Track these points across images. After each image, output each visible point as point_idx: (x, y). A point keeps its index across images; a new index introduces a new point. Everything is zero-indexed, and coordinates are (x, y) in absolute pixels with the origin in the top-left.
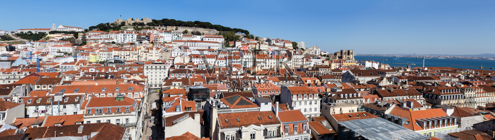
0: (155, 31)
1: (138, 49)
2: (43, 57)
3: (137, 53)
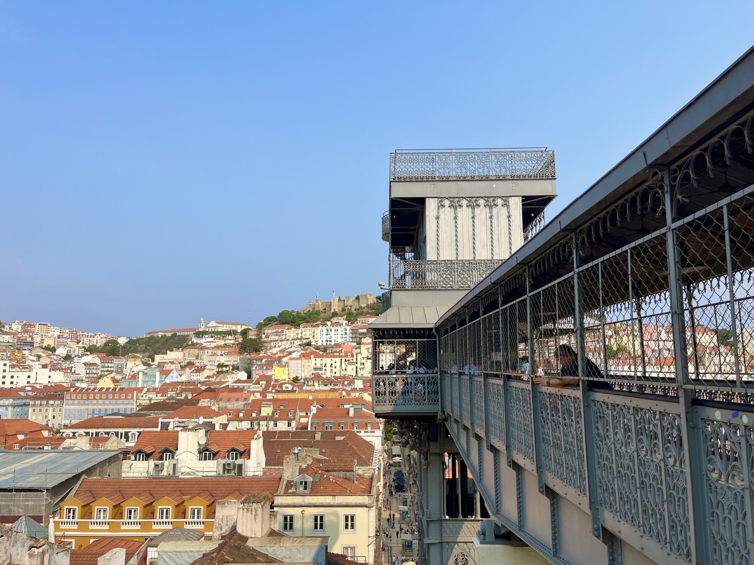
1: (357, 354)
2: (198, 374)
3: (355, 361)
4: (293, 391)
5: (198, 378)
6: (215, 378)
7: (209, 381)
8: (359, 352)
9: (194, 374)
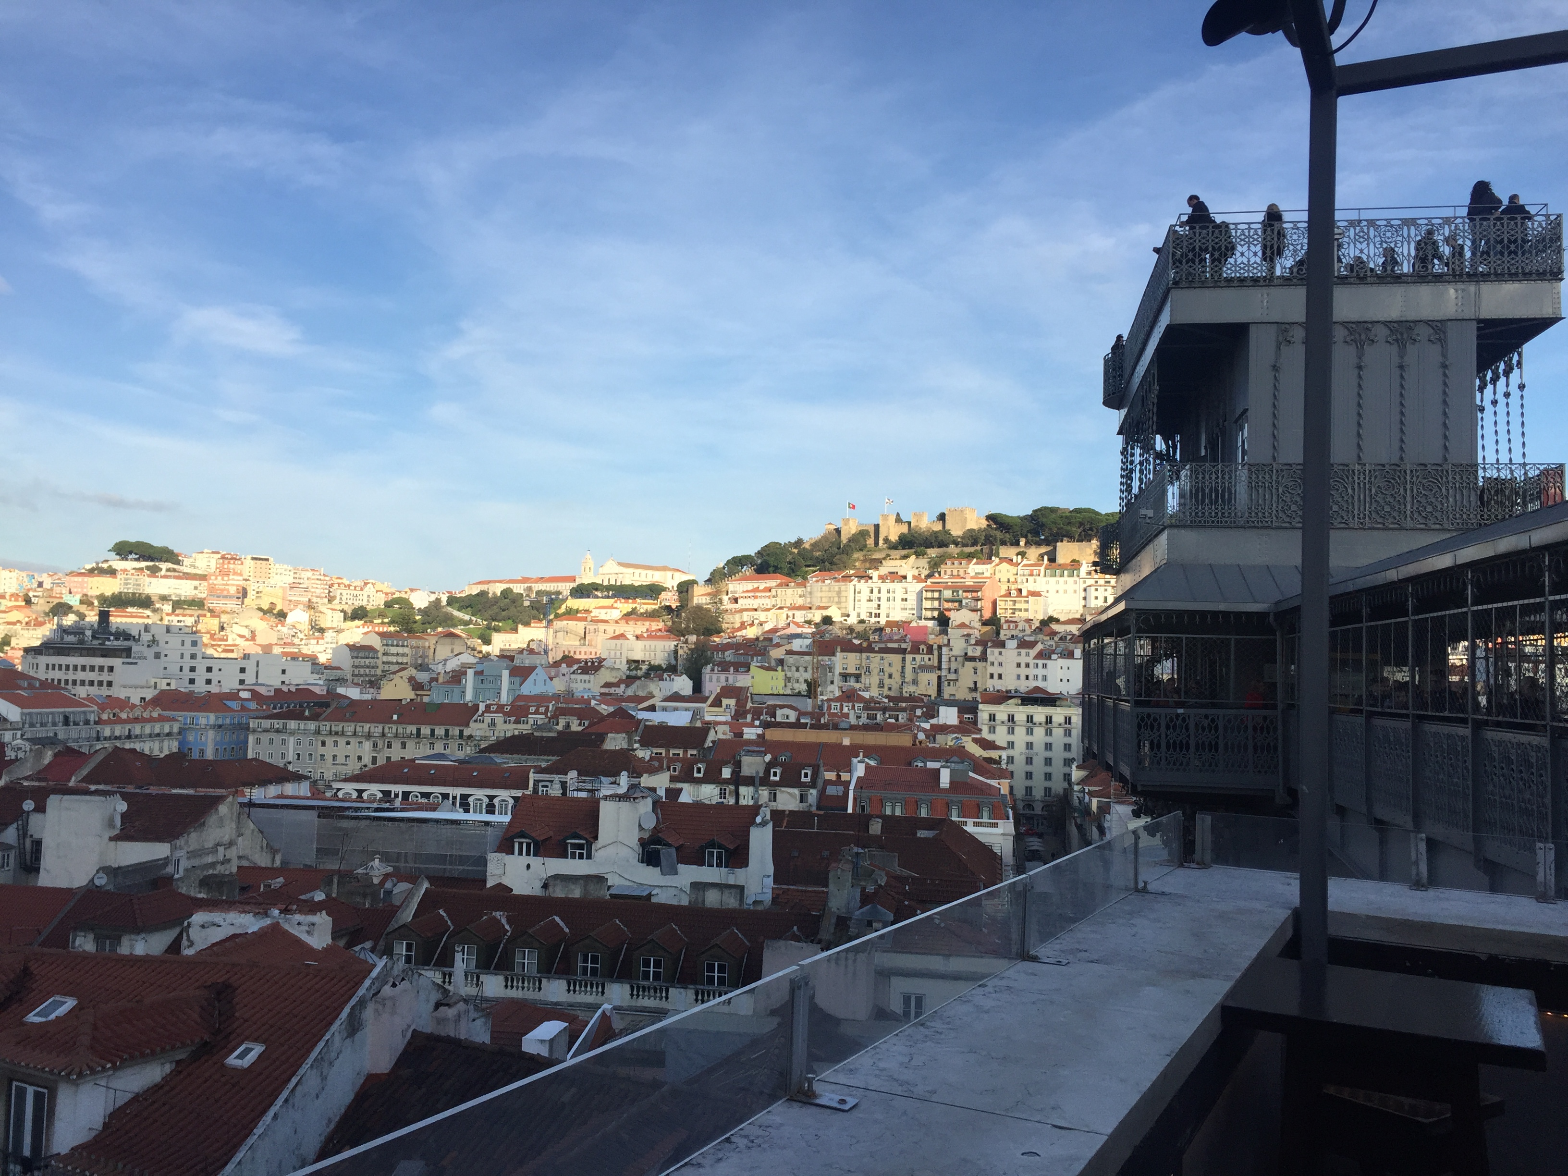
0: (1005, 566)
1: (940, 647)
2: (586, 677)
3: (936, 664)
4: (798, 725)
5: (587, 686)
6: (623, 686)
7: (610, 694)
8: (946, 642)
9: (579, 677)
